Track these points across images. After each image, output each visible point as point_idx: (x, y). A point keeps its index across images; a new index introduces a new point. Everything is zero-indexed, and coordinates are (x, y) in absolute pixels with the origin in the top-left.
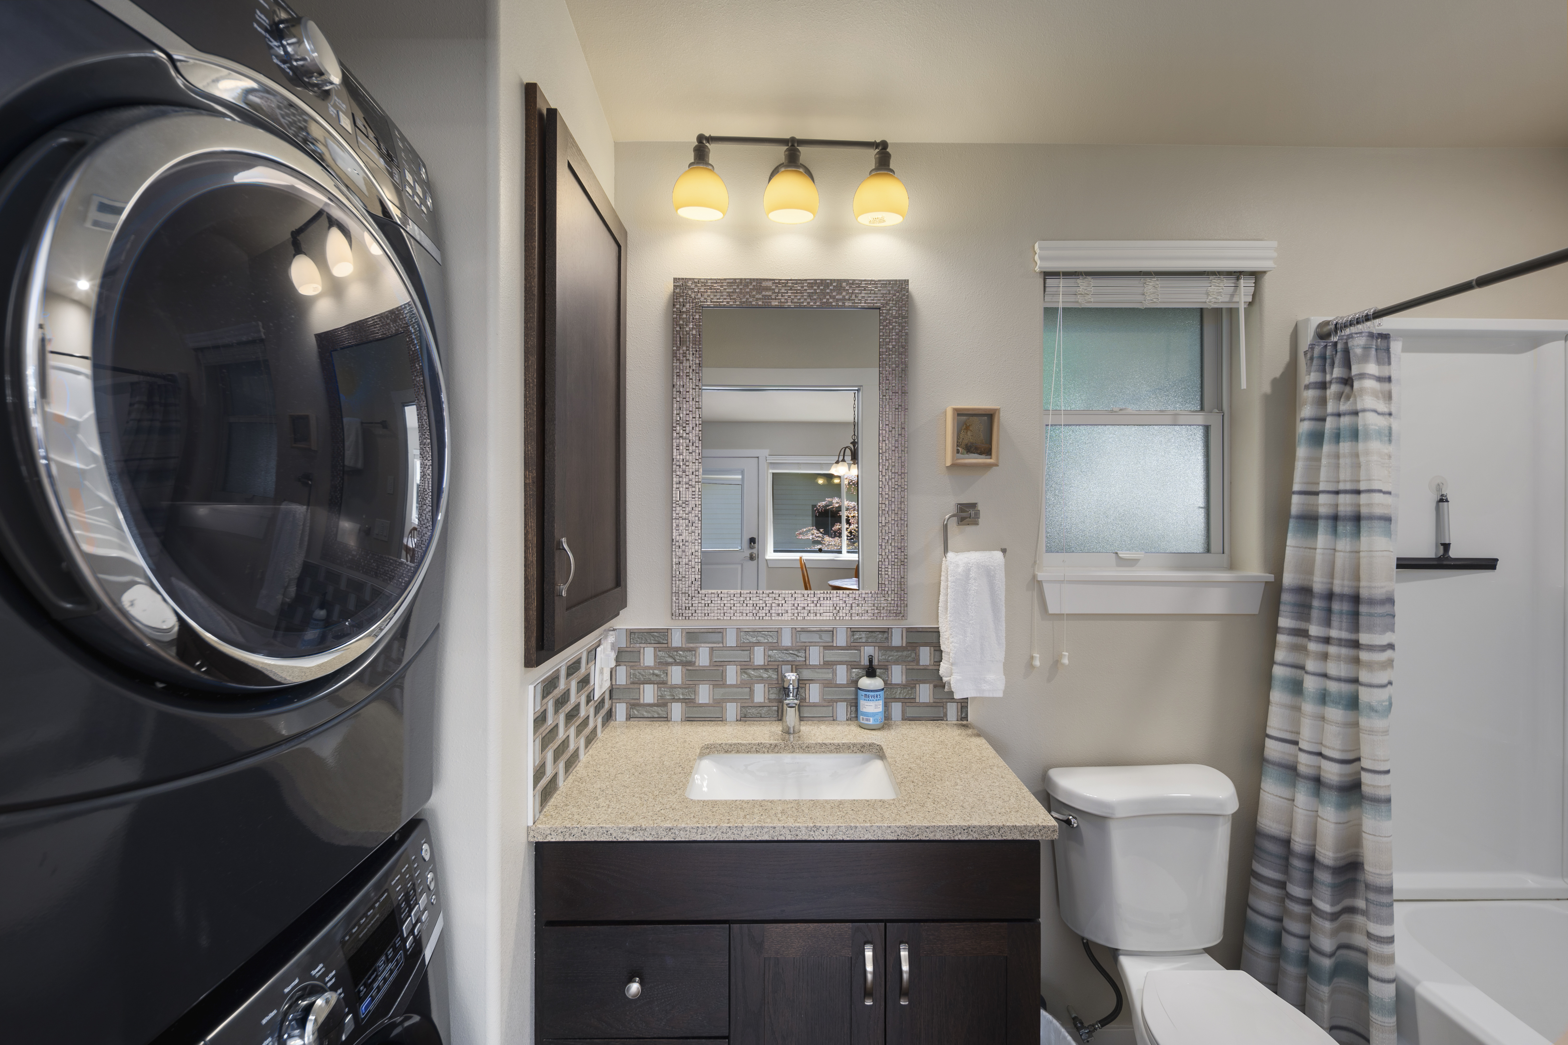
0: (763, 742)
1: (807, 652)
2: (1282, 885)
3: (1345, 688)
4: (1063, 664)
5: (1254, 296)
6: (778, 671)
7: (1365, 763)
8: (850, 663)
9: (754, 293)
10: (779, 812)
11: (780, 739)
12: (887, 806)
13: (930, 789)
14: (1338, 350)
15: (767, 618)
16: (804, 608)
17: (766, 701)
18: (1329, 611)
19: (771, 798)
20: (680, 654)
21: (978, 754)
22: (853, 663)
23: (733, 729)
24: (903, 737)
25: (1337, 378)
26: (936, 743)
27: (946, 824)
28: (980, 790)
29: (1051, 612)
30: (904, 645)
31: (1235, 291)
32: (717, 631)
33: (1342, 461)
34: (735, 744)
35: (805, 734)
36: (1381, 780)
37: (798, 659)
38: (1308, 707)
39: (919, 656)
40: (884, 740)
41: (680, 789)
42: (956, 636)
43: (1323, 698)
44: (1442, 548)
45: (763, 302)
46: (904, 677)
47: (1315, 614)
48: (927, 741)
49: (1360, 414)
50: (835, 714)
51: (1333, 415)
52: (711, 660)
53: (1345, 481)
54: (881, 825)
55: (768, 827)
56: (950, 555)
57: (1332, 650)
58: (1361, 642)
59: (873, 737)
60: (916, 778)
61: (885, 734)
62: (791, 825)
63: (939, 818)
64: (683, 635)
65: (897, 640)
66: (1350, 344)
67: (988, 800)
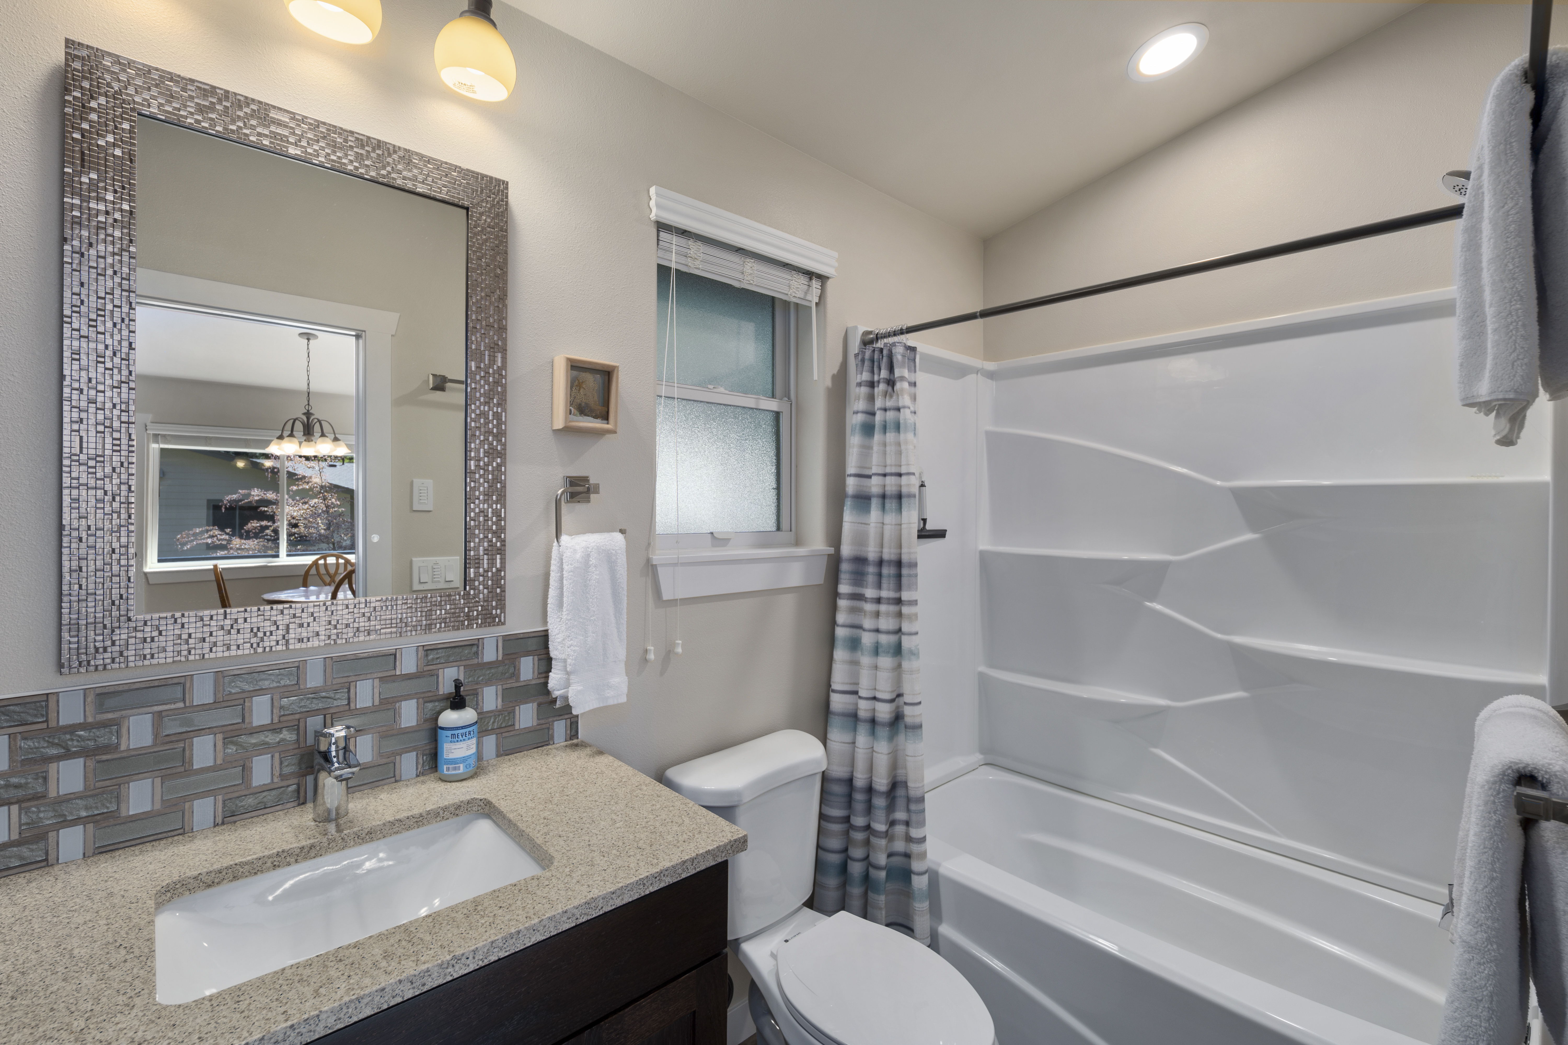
0: (286, 847)
1: (352, 691)
2: (847, 819)
3: (893, 638)
4: (677, 654)
5: (820, 297)
6: (298, 729)
7: (907, 698)
8: (423, 695)
9: (253, 122)
10: (379, 958)
11: (317, 835)
12: (547, 883)
13: (587, 838)
14: (884, 355)
15: (279, 648)
16: (347, 626)
17: (276, 780)
18: (880, 575)
19: (353, 940)
20: (80, 736)
21: (614, 776)
22: (426, 695)
23: (215, 843)
24: (511, 778)
25: (884, 378)
26: (557, 775)
27: (634, 879)
28: (645, 820)
29: (665, 598)
30: (500, 658)
31: (808, 290)
32: (170, 682)
33: (888, 449)
34: (230, 867)
35: (359, 815)
36: (917, 710)
37: (336, 703)
38: (866, 660)
39: (519, 669)
40: (487, 790)
41: (138, 995)
42: (576, 638)
43: (876, 650)
44: (922, 522)
45: (271, 143)
46: (500, 700)
47: (871, 579)
48: (545, 776)
49: (901, 410)
50: (397, 772)
51: (881, 409)
52: (156, 735)
53: (891, 465)
54: (553, 913)
55: (370, 995)
56: (564, 538)
57: (883, 608)
58: (903, 599)
59: (469, 790)
60: (560, 829)
61: (485, 782)
62: (412, 972)
63: (621, 874)
64: (89, 700)
65: (490, 654)
66: (893, 351)
67: (661, 829)
